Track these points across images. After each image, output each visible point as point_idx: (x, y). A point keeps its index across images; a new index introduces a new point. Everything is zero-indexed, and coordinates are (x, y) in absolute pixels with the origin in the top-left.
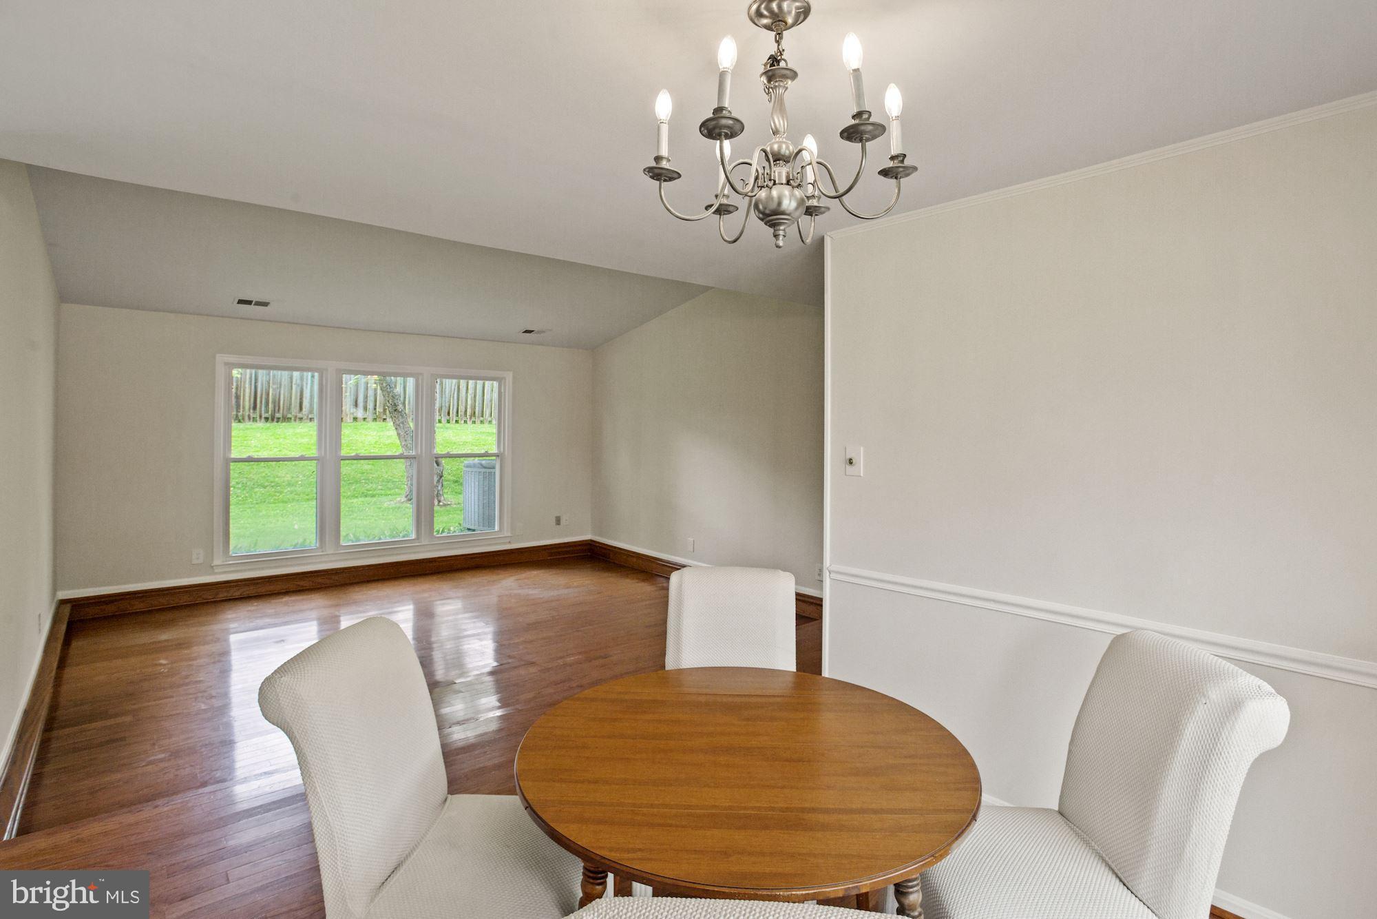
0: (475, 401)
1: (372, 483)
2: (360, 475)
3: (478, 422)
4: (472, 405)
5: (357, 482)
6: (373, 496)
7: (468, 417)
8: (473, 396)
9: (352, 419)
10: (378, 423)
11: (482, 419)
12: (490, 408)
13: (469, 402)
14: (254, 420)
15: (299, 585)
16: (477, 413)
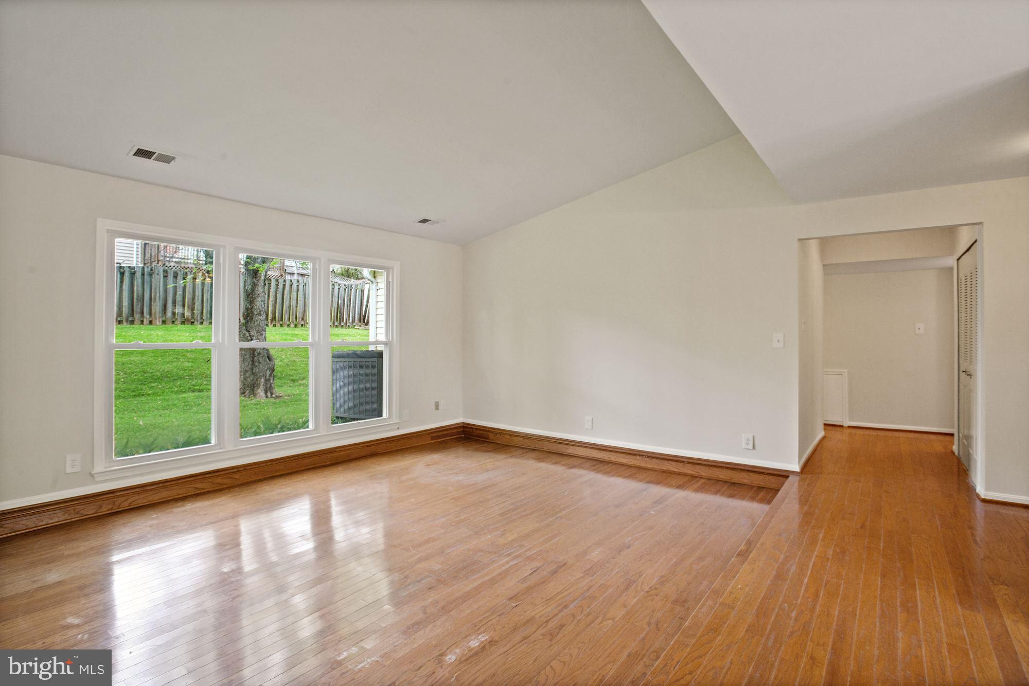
0: (275, 307)
1: (196, 379)
2: (182, 372)
3: (278, 325)
4: (272, 310)
5: (181, 378)
6: (200, 391)
7: (269, 321)
8: (274, 302)
9: (161, 322)
10: (186, 326)
11: (281, 322)
12: (288, 313)
13: (270, 308)
15: (196, 488)
16: (277, 318)
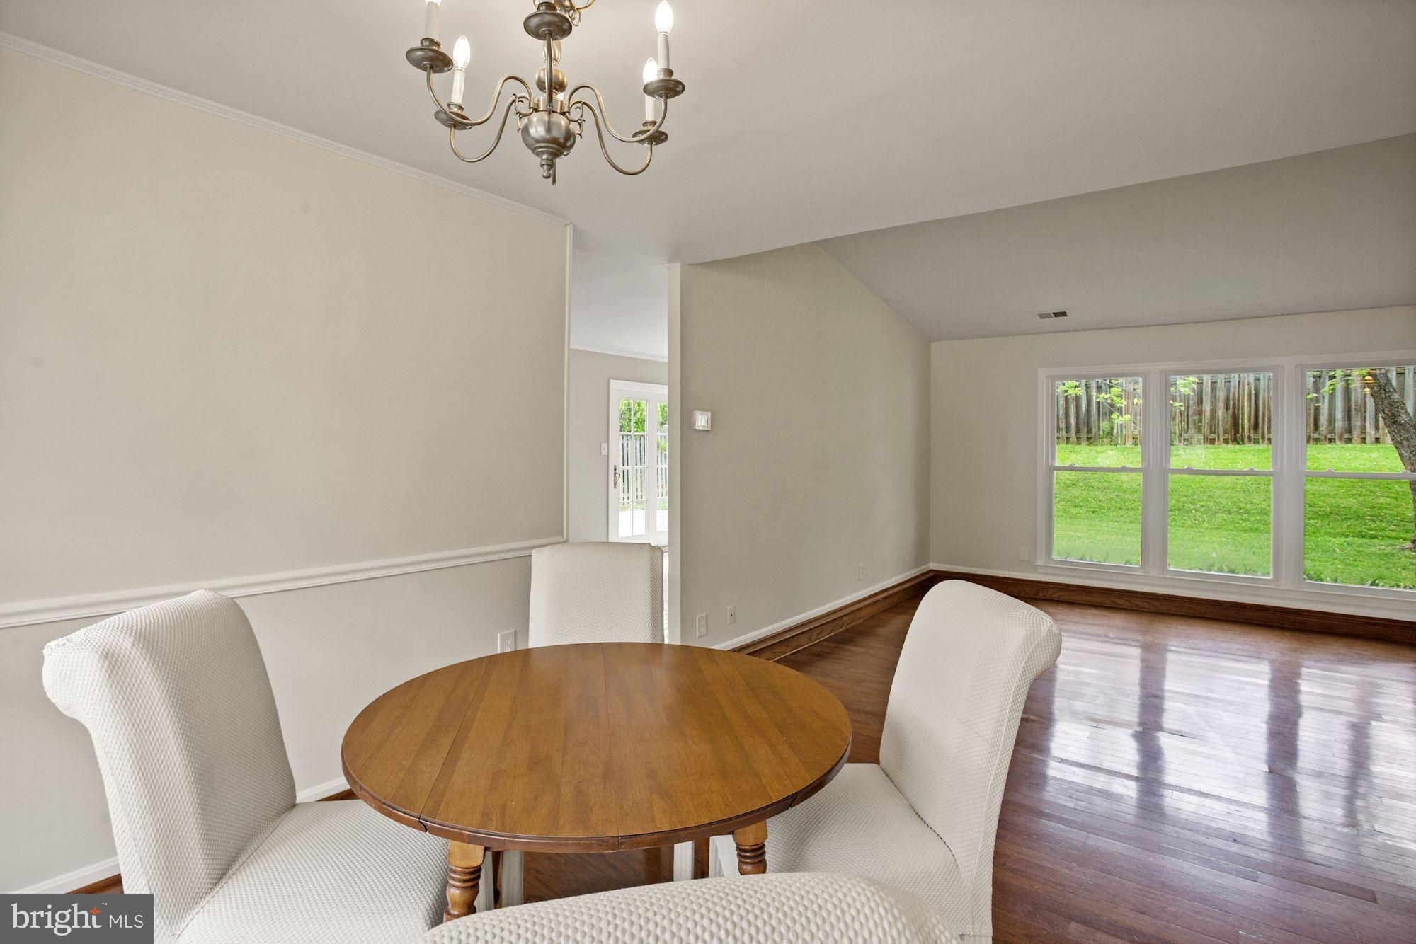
14: (1256, 442)
